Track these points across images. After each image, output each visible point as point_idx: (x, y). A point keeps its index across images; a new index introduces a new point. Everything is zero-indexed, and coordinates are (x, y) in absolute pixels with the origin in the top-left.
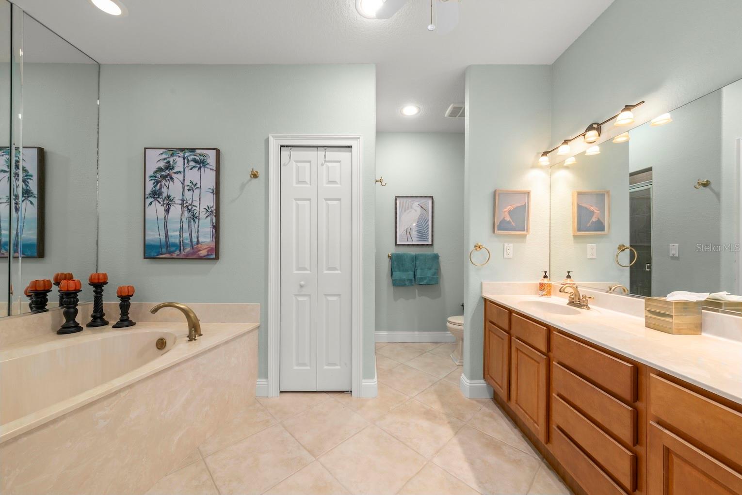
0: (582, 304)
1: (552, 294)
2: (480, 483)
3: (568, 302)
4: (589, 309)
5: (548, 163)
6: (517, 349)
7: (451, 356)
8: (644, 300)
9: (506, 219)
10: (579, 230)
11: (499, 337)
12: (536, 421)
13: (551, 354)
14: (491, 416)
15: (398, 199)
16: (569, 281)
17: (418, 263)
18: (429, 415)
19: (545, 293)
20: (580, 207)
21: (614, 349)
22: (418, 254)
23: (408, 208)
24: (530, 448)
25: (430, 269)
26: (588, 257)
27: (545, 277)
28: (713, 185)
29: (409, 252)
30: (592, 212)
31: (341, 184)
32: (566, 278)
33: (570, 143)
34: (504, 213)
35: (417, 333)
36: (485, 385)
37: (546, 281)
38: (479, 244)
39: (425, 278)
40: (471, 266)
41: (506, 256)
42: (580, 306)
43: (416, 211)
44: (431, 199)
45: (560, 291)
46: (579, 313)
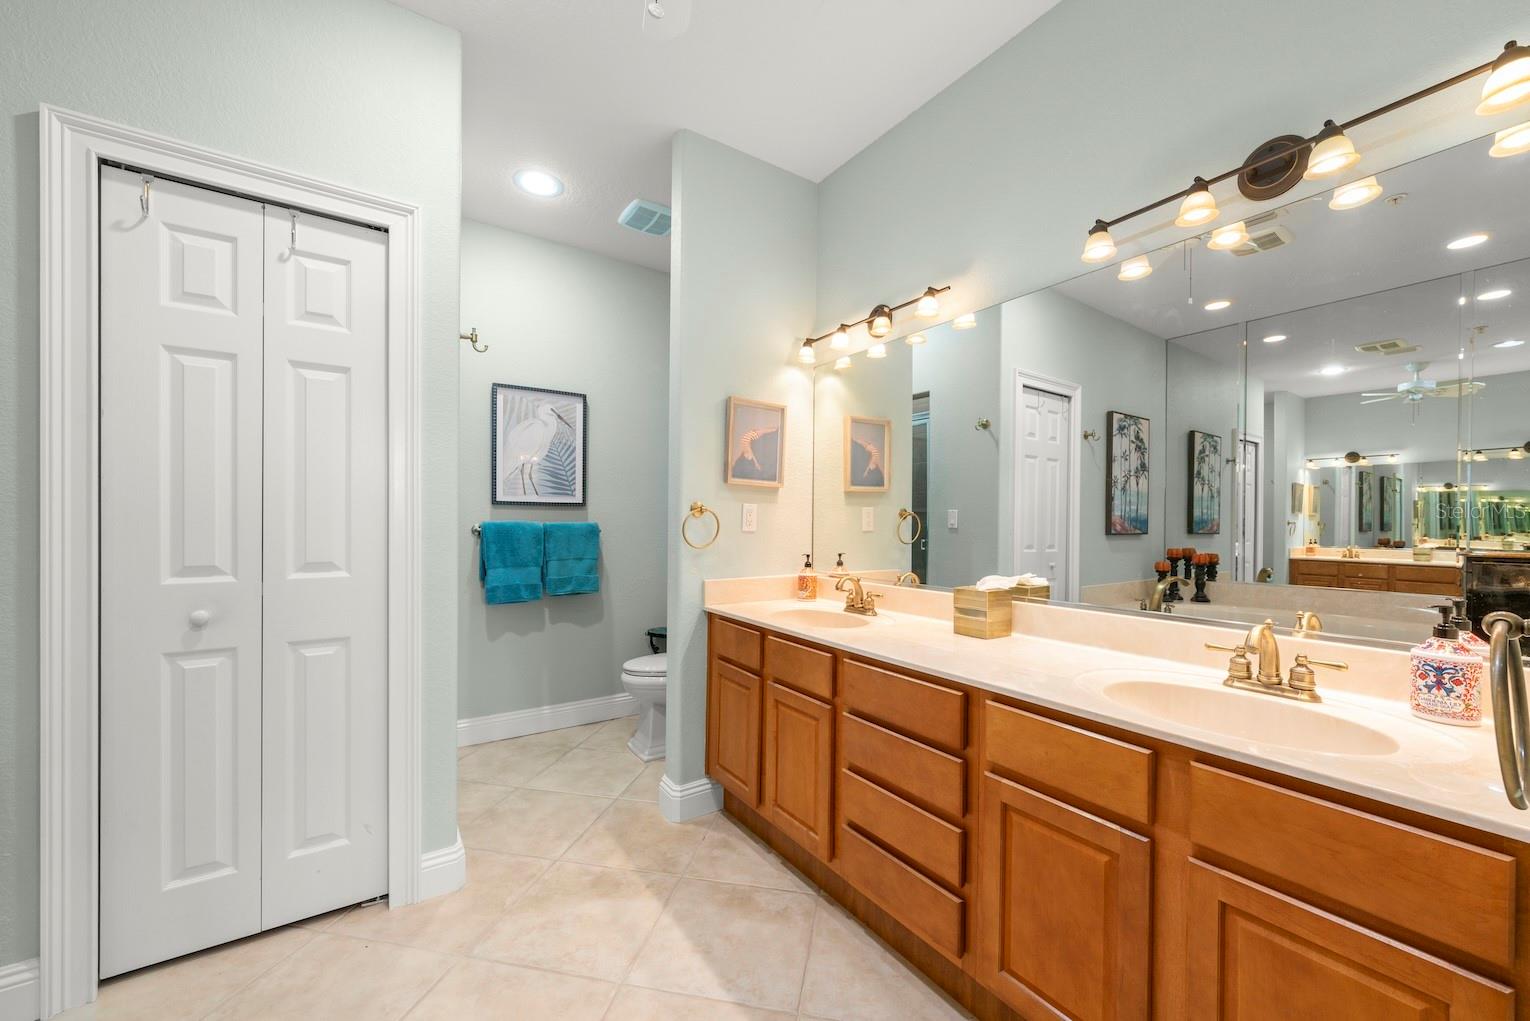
0: (867, 607)
1: (817, 594)
2: (728, 983)
3: (844, 605)
4: (875, 614)
5: (813, 361)
6: (777, 701)
7: (630, 744)
8: (952, 594)
9: (746, 456)
10: (853, 483)
11: (740, 685)
12: (812, 825)
13: (838, 701)
14: (726, 845)
15: (499, 390)
16: (840, 571)
17: (550, 546)
18: (603, 885)
19: (807, 594)
20: (855, 445)
21: (939, 672)
22: (553, 525)
23: (526, 414)
24: (797, 879)
25: (581, 559)
26: (864, 529)
27: (808, 565)
28: (992, 428)
29: (529, 522)
30: (870, 455)
31: (349, 327)
32: (835, 566)
33: (848, 330)
34: (743, 446)
35: (546, 710)
36: (710, 786)
37: (808, 573)
38: (699, 504)
39: (568, 581)
40: (683, 547)
41: (745, 529)
42: (863, 611)
43: (546, 424)
44: (581, 400)
45: (837, 589)
46: (865, 623)
